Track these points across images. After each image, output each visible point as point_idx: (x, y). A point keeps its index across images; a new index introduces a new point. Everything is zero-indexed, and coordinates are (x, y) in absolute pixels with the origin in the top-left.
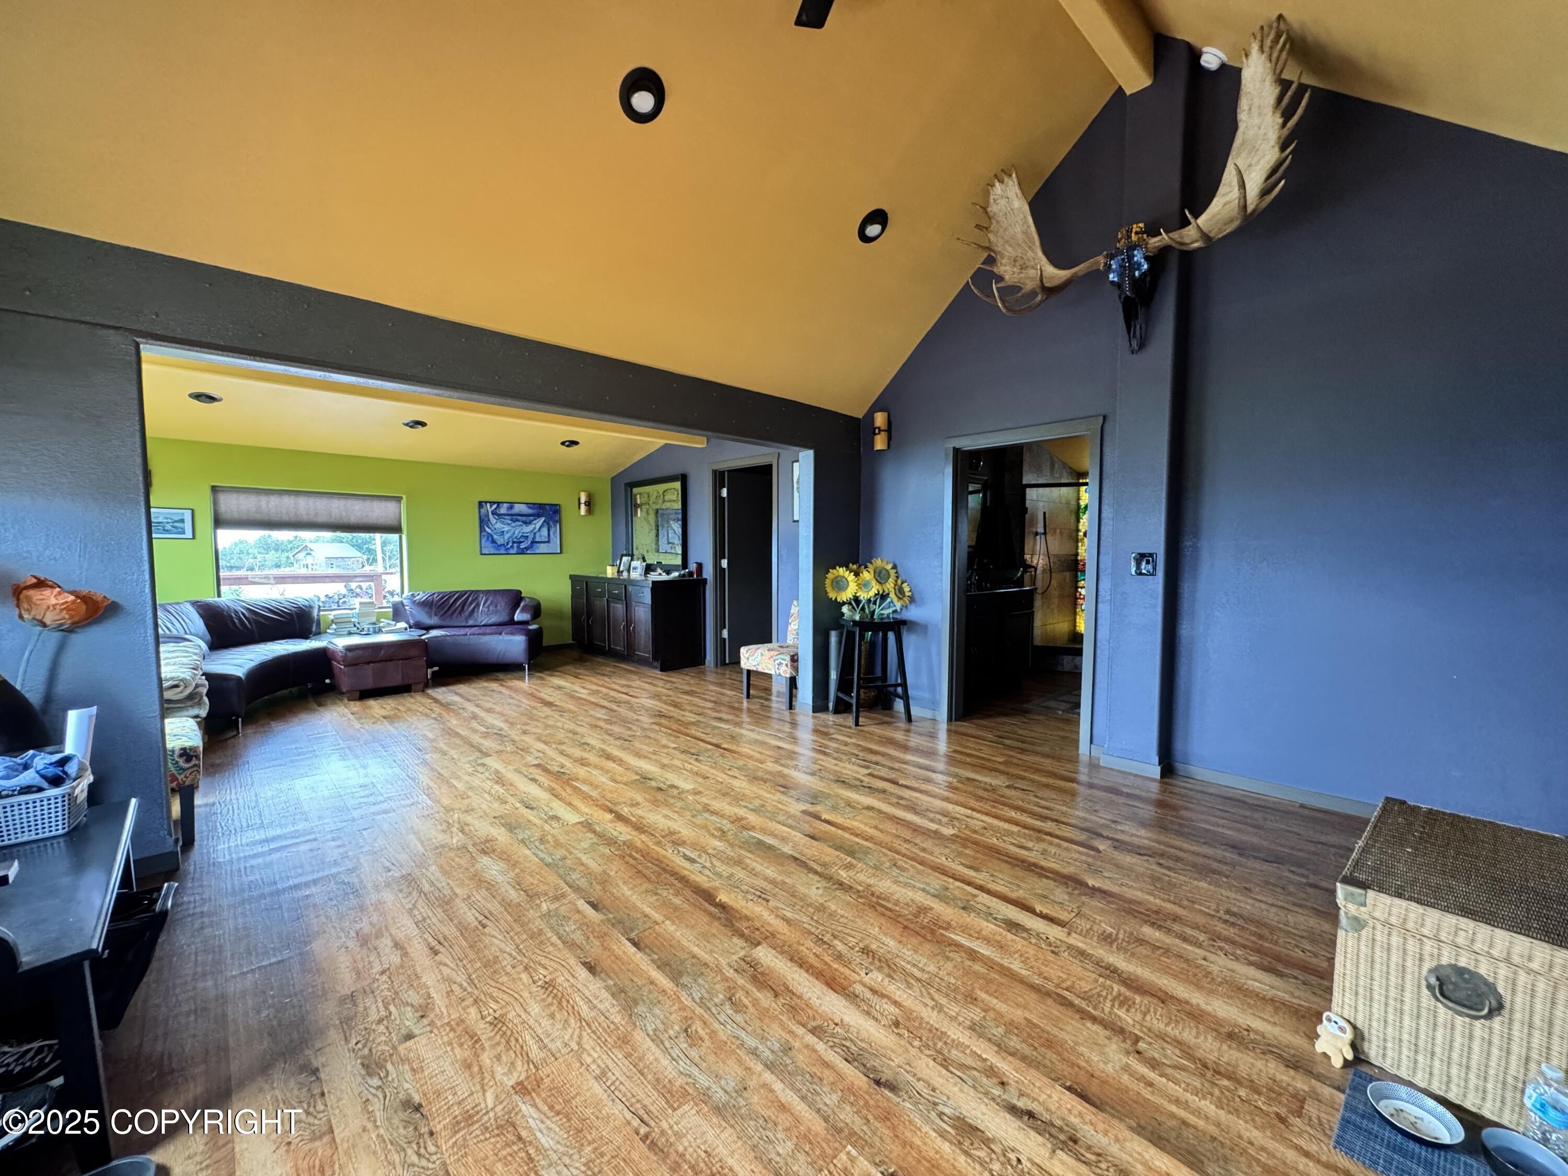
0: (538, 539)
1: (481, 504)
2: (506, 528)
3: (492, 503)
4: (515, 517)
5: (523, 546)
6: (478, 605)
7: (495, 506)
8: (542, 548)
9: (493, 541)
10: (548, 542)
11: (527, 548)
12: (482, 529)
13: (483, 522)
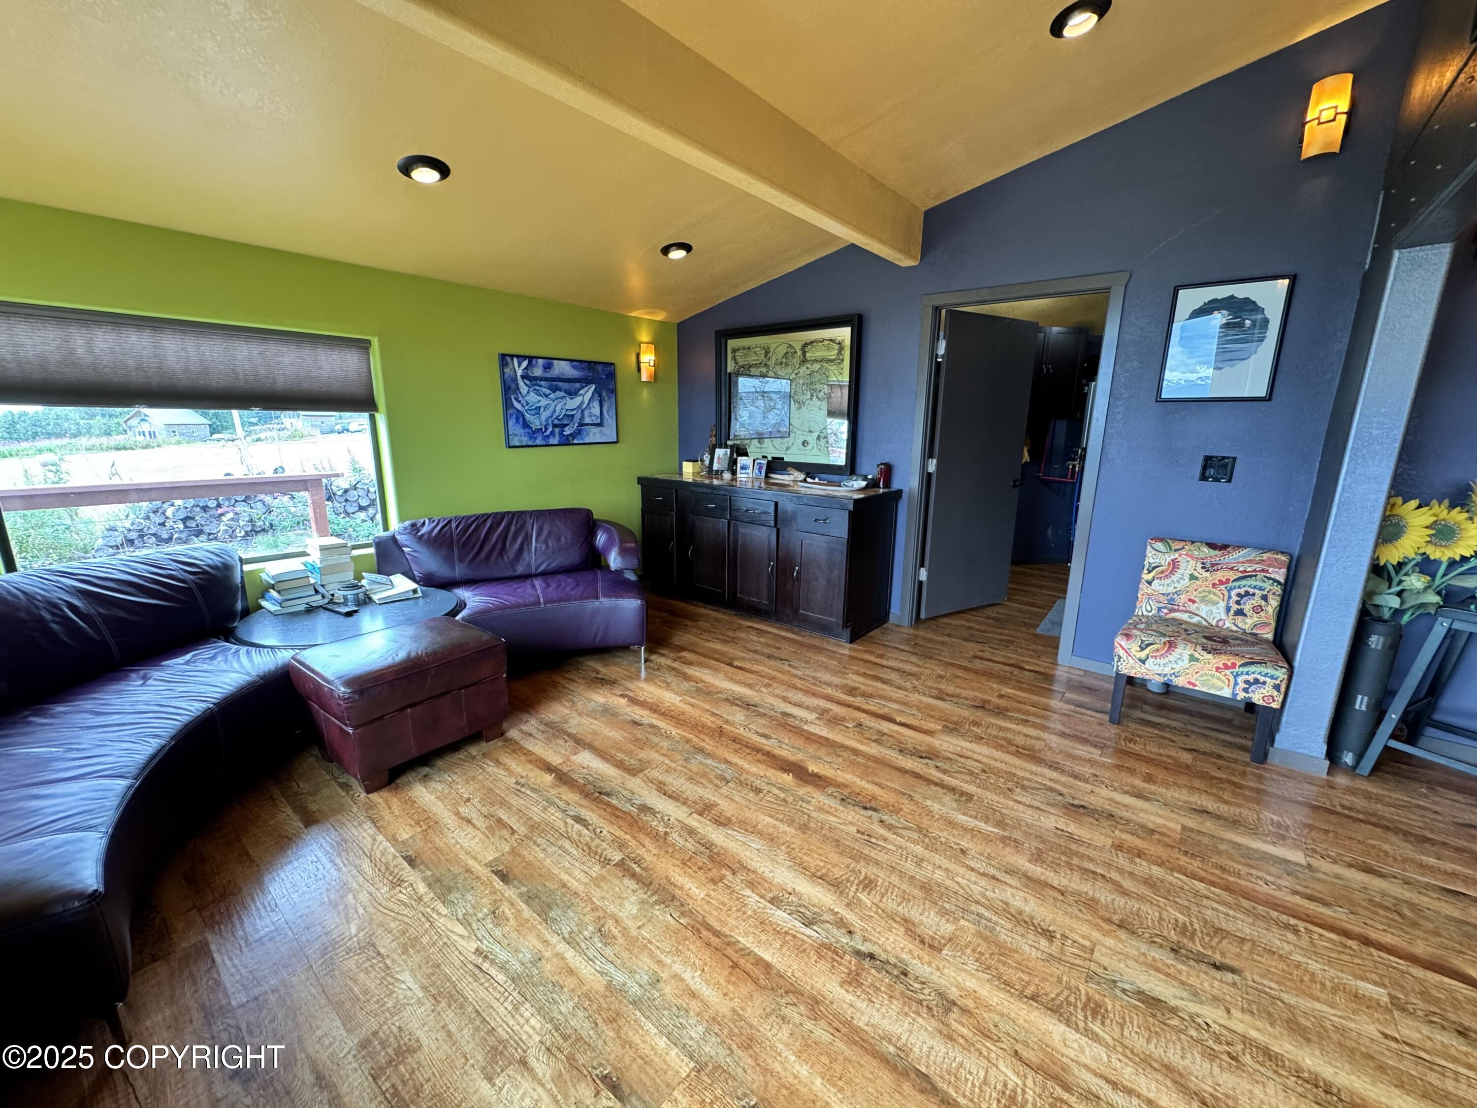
0: (587, 420)
1: (504, 359)
2: (544, 402)
3: (521, 358)
4: (555, 383)
5: (567, 431)
6: (527, 539)
7: (525, 364)
8: (594, 436)
9: (526, 425)
10: (600, 425)
11: (573, 435)
12: (507, 404)
13: (509, 389)
